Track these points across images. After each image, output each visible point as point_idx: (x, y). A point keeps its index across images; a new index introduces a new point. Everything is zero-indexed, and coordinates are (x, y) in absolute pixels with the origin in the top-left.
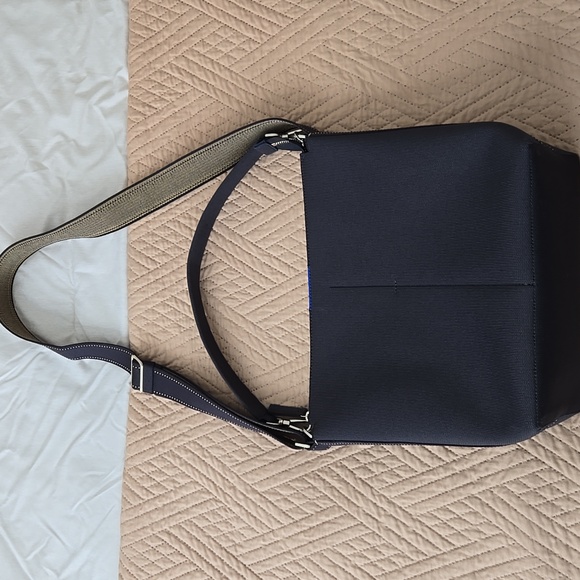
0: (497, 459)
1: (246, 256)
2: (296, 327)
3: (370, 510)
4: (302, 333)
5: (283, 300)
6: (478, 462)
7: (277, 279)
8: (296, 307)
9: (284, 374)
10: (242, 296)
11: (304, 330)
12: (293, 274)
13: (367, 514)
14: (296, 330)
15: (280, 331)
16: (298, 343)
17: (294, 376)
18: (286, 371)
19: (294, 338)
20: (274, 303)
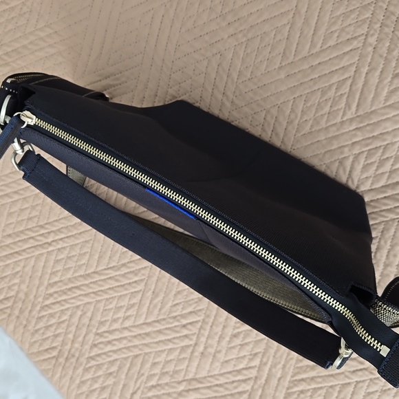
0: (394, 242)
1: (110, 281)
3: (353, 366)
5: (160, 284)
6: (384, 257)
7: (143, 275)
10: (132, 310)
13: (354, 372)
14: (186, 295)
15: (177, 307)
16: (196, 302)
17: (214, 327)
18: (205, 330)
19: (191, 302)
20: (156, 292)
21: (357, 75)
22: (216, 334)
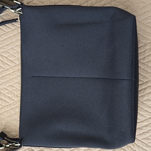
2: (14, 89)
4: (17, 91)
5: (8, 76)
7: (6, 67)
8: (14, 80)
11: (17, 90)
12: (14, 65)
14: (14, 90)
15: (6, 90)
16: (15, 96)
17: (12, 110)
18: (8, 108)
19: (12, 94)
20: (3, 77)
21: (146, 83)
22: (10, 113)
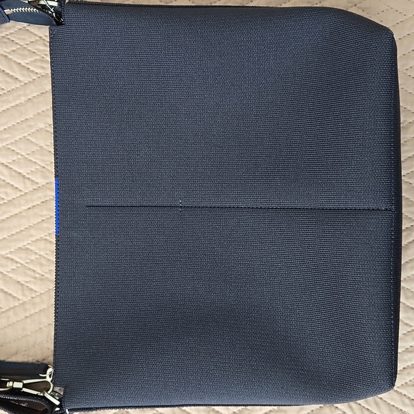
9: (14, 319)
